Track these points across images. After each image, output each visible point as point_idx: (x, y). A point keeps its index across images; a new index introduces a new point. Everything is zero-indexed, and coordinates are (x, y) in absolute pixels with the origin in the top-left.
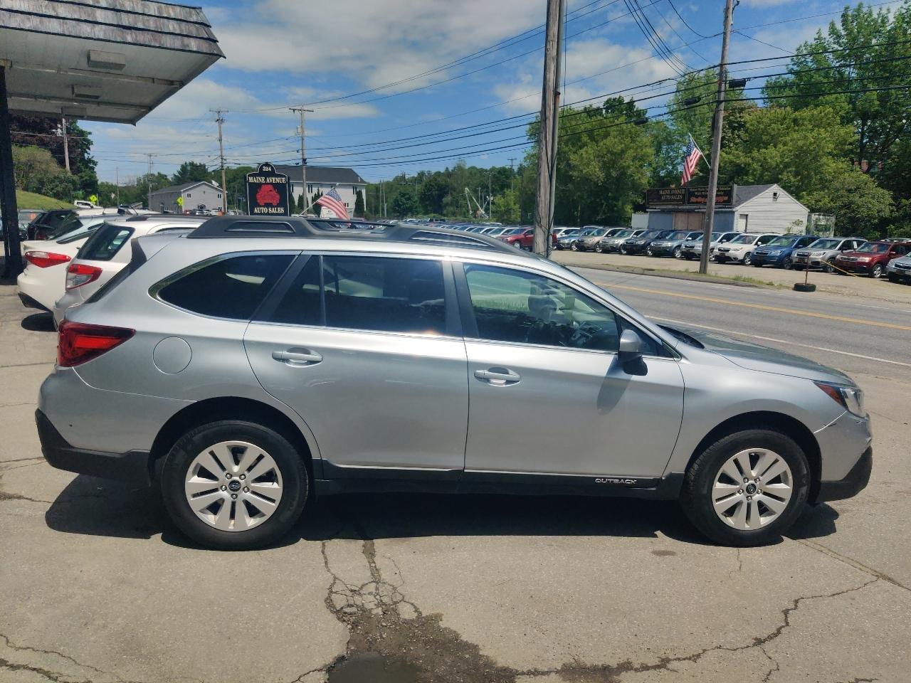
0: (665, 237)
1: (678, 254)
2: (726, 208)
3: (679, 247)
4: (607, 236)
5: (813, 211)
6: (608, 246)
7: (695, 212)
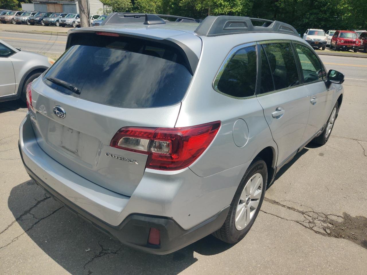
0: (49, 16)
1: (58, 24)
2: (71, 2)
3: (58, 21)
4: (16, 15)
5: (104, 4)
6: (20, 21)
7: (58, 4)
